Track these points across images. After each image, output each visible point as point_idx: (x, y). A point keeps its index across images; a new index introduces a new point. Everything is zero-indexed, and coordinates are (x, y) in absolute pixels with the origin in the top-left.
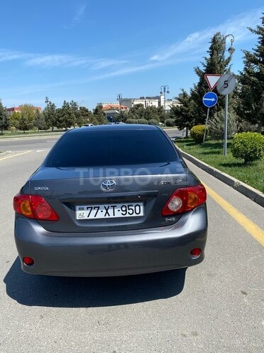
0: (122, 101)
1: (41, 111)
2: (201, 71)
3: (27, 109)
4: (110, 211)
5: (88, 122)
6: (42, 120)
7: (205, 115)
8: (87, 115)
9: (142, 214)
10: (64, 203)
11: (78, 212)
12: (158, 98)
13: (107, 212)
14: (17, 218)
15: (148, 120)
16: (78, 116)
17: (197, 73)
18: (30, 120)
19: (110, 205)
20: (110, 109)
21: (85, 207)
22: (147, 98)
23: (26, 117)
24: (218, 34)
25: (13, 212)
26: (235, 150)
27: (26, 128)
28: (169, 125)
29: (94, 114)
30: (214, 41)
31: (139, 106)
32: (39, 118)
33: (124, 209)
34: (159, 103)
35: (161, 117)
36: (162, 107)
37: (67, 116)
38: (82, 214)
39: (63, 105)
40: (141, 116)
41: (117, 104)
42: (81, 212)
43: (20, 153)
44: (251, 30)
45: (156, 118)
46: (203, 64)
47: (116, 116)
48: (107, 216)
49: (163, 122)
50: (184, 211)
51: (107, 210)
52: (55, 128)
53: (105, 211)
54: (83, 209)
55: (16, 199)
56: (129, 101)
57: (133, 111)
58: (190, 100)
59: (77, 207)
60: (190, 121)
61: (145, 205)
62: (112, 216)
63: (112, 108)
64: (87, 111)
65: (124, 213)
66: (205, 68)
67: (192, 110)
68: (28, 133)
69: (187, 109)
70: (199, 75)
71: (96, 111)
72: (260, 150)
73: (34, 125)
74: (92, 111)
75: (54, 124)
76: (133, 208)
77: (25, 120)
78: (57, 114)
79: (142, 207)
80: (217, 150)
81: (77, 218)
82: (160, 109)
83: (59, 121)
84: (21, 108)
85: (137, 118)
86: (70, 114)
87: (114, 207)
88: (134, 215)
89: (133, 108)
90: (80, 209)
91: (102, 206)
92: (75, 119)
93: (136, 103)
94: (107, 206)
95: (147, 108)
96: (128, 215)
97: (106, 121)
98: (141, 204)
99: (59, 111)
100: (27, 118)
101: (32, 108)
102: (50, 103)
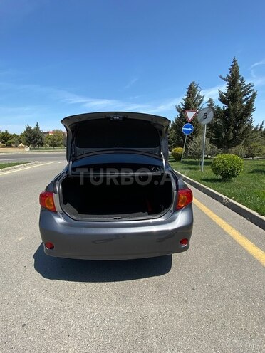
2: (180, 109)
3: (58, 132)
7: (182, 140)
14: (42, 211)
17: (178, 110)
18: (59, 140)
23: (56, 138)
24: (193, 83)
25: (40, 206)
26: (217, 169)
27: (55, 146)
30: (190, 87)
43: (45, 163)
44: (222, 78)
46: (182, 104)
55: (42, 196)
66: (183, 107)
67: (172, 137)
70: (179, 112)
72: (238, 169)
77: (55, 140)
80: (193, 166)
84: (53, 132)
101: (61, 132)
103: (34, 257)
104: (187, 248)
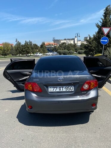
0: (55, 41)
1: (14, 46)
2: (99, 26)
3: (6, 45)
4: (61, 89)
5: (38, 52)
6: (14, 50)
7: (101, 49)
8: (37, 48)
9: (73, 90)
10: (44, 85)
11: (49, 89)
12: (74, 39)
13: (60, 89)
15: (69, 51)
16: (32, 49)
17: (97, 26)
18: (8, 50)
19: (61, 87)
20: (49, 45)
21: (52, 87)
22: (68, 39)
24: (109, 6)
27: (6, 55)
28: (80, 53)
29: (41, 47)
30: (107, 9)
31: (63, 43)
32: (12, 50)
33: (66, 88)
34: (74, 42)
35: (76, 49)
36: (76, 44)
37: (27, 48)
38: (51, 90)
39: (25, 43)
40: (65, 48)
41: (52, 42)
42: (50, 89)
45: (73, 50)
46: (100, 22)
47: (52, 49)
48: (60, 91)
49: (76, 52)
50: (89, 89)
51: (60, 88)
52: (21, 55)
53: (59, 89)
54: (51, 88)
56: (58, 41)
57: (60, 46)
58: (93, 41)
59: (49, 87)
60: (93, 52)
61: (74, 87)
62: (62, 91)
63: (50, 45)
64: (37, 46)
65: (66, 90)
66: (101, 24)
67: (94, 46)
68: (7, 57)
69: (91, 45)
70: (98, 28)
71: (42, 46)
73: (10, 53)
74: (40, 46)
75: (20, 53)
76: (70, 88)
77: (5, 50)
78: (22, 48)
79: (73, 88)
81: (49, 91)
82: (75, 45)
83: (23, 51)
84: (3, 44)
85: (63, 50)
86: (28, 48)
87: (62, 87)
88: (70, 90)
89: (61, 45)
90: (50, 88)
91: (58, 87)
92: (31, 50)
93: (62, 42)
94: (60, 87)
95: (68, 45)
96: (68, 90)
97: (47, 51)
98: (73, 86)
99: (23, 46)
100: (6, 49)
101: (9, 44)
102: (18, 42)
103: (17, 117)
104: (96, 108)
